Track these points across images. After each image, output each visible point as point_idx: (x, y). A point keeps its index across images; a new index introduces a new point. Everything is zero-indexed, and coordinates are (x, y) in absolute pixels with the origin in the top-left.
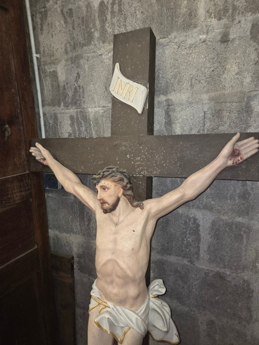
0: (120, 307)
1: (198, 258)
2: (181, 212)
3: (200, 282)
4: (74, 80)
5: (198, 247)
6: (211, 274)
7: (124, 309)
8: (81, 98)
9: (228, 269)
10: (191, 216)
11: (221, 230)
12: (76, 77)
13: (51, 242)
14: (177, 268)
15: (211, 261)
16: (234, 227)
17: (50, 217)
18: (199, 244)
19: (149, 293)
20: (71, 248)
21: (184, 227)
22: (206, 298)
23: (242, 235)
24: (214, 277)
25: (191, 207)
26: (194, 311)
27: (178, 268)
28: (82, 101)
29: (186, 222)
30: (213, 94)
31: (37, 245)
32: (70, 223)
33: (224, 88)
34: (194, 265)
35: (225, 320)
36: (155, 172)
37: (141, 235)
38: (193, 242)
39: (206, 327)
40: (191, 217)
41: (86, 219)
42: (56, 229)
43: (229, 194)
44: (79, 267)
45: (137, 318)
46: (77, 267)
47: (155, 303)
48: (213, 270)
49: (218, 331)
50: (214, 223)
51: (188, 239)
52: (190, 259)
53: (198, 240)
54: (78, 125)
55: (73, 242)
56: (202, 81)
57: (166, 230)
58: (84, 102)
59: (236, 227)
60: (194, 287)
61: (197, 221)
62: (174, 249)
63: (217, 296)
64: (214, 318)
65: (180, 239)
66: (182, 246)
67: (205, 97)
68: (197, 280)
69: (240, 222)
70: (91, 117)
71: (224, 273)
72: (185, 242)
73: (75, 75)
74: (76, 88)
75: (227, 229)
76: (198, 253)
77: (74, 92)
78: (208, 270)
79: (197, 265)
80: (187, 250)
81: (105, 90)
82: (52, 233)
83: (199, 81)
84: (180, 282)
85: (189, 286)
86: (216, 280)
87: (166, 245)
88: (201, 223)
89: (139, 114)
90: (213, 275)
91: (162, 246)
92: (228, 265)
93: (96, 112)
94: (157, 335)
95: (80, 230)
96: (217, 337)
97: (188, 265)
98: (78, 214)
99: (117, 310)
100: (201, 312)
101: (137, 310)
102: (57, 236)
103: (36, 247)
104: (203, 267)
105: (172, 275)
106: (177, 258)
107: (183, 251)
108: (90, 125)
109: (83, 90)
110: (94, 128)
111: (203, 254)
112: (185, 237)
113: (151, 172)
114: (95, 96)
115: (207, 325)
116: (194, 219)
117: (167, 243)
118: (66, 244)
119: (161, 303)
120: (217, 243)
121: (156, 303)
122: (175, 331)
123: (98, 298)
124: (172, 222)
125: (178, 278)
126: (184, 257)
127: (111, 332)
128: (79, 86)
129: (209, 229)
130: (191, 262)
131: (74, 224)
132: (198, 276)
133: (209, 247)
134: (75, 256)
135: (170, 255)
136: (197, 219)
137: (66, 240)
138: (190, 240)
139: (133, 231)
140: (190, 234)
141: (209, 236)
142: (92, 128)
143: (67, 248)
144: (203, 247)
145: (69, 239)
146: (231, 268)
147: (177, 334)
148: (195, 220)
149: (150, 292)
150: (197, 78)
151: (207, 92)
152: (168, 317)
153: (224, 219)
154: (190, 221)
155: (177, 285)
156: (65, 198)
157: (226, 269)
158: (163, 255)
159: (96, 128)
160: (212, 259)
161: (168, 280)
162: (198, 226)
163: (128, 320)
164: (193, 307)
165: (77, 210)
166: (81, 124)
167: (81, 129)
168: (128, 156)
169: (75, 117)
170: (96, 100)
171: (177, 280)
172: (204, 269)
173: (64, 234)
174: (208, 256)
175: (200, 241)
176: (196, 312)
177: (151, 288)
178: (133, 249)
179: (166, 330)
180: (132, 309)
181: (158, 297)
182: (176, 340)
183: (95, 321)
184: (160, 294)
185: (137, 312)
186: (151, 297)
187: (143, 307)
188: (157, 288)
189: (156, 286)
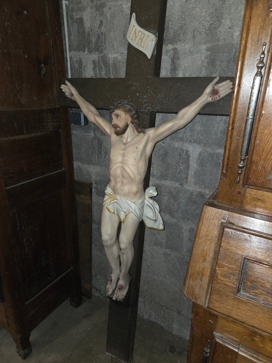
1: (186, 182)
2: (177, 146)
3: (186, 200)
4: (98, 27)
5: (188, 173)
6: (195, 194)
7: (127, 200)
8: (103, 44)
9: (207, 189)
11: (206, 159)
12: (100, 24)
14: (171, 190)
16: (215, 156)
17: (75, 151)
18: (188, 170)
19: (145, 195)
20: (90, 176)
21: (179, 158)
22: (190, 212)
23: (220, 163)
24: (197, 195)
25: (185, 142)
26: (181, 222)
27: (172, 190)
28: (104, 48)
29: (180, 154)
30: (209, 45)
31: (65, 168)
32: (91, 156)
33: (218, 40)
34: (183, 187)
36: (157, 108)
37: (142, 151)
38: (184, 169)
39: (188, 233)
40: (184, 149)
41: (103, 153)
42: (79, 161)
43: (214, 131)
44: (96, 192)
45: (135, 206)
46: (95, 191)
47: (148, 201)
48: (196, 190)
50: (200, 154)
51: (181, 167)
52: (181, 182)
53: (188, 167)
54: (99, 69)
55: (92, 172)
56: (203, 33)
57: (165, 160)
58: (105, 48)
59: (217, 157)
60: (182, 204)
61: (189, 153)
62: (169, 175)
63: (197, 210)
66: (176, 173)
67: (204, 47)
68: (185, 198)
69: (219, 153)
70: (111, 62)
71: (204, 193)
72: (178, 170)
73: (98, 22)
74: (99, 35)
75: (210, 158)
76: (187, 178)
77: (97, 39)
78: (193, 190)
79: (185, 187)
80: (179, 176)
81: (123, 38)
82: (76, 164)
83: (200, 33)
84: (172, 201)
85: (178, 204)
86: (199, 198)
87: (164, 172)
88: (191, 155)
89: (149, 59)
90: (196, 195)
91: (161, 173)
92: (208, 186)
93: (114, 58)
95: (98, 162)
97: (179, 187)
98: (97, 149)
99: (122, 201)
100: (185, 222)
101: (136, 202)
102: (79, 167)
103: (64, 169)
104: (190, 188)
105: (166, 196)
106: (172, 182)
107: (176, 176)
108: (110, 69)
109: (105, 38)
110: (112, 73)
111: (191, 179)
112: (178, 165)
113: (154, 108)
114: (115, 43)
115: (189, 232)
116: (186, 151)
117: (165, 171)
118: (87, 173)
119: (153, 202)
120: (201, 170)
121: (150, 201)
122: (161, 222)
123: (109, 194)
124: (170, 154)
126: (177, 181)
127: (117, 214)
128: (102, 33)
129: (197, 159)
130: (181, 185)
131: (93, 157)
132: (185, 195)
133: (195, 173)
134: (93, 183)
135: (166, 180)
136: (188, 151)
137: (87, 170)
138: (182, 168)
140: (182, 163)
141: (196, 164)
142: (111, 73)
143: (88, 177)
144: (191, 173)
146: (210, 189)
147: (163, 223)
148: (187, 151)
149: (146, 194)
150: (199, 30)
151: (205, 43)
153: (209, 150)
154: (183, 152)
155: (170, 203)
156: (86, 134)
157: (206, 189)
158: (161, 180)
159: (114, 72)
160: (197, 182)
161: (164, 199)
162: (189, 156)
163: (129, 206)
164: (180, 219)
165: (96, 145)
166: (102, 68)
167: (102, 73)
168: (137, 94)
169: (97, 62)
170: (115, 46)
171: (170, 199)
172: (190, 190)
173: (85, 165)
174: (194, 180)
175: (189, 168)
176: (182, 223)
177: (147, 190)
178: (135, 159)
179: (155, 219)
180: (132, 201)
181: (151, 198)
182: (161, 227)
183: (107, 208)
184: (153, 196)
185: (136, 203)
186: (147, 197)
187: (140, 201)
188: (151, 191)
189: (150, 190)
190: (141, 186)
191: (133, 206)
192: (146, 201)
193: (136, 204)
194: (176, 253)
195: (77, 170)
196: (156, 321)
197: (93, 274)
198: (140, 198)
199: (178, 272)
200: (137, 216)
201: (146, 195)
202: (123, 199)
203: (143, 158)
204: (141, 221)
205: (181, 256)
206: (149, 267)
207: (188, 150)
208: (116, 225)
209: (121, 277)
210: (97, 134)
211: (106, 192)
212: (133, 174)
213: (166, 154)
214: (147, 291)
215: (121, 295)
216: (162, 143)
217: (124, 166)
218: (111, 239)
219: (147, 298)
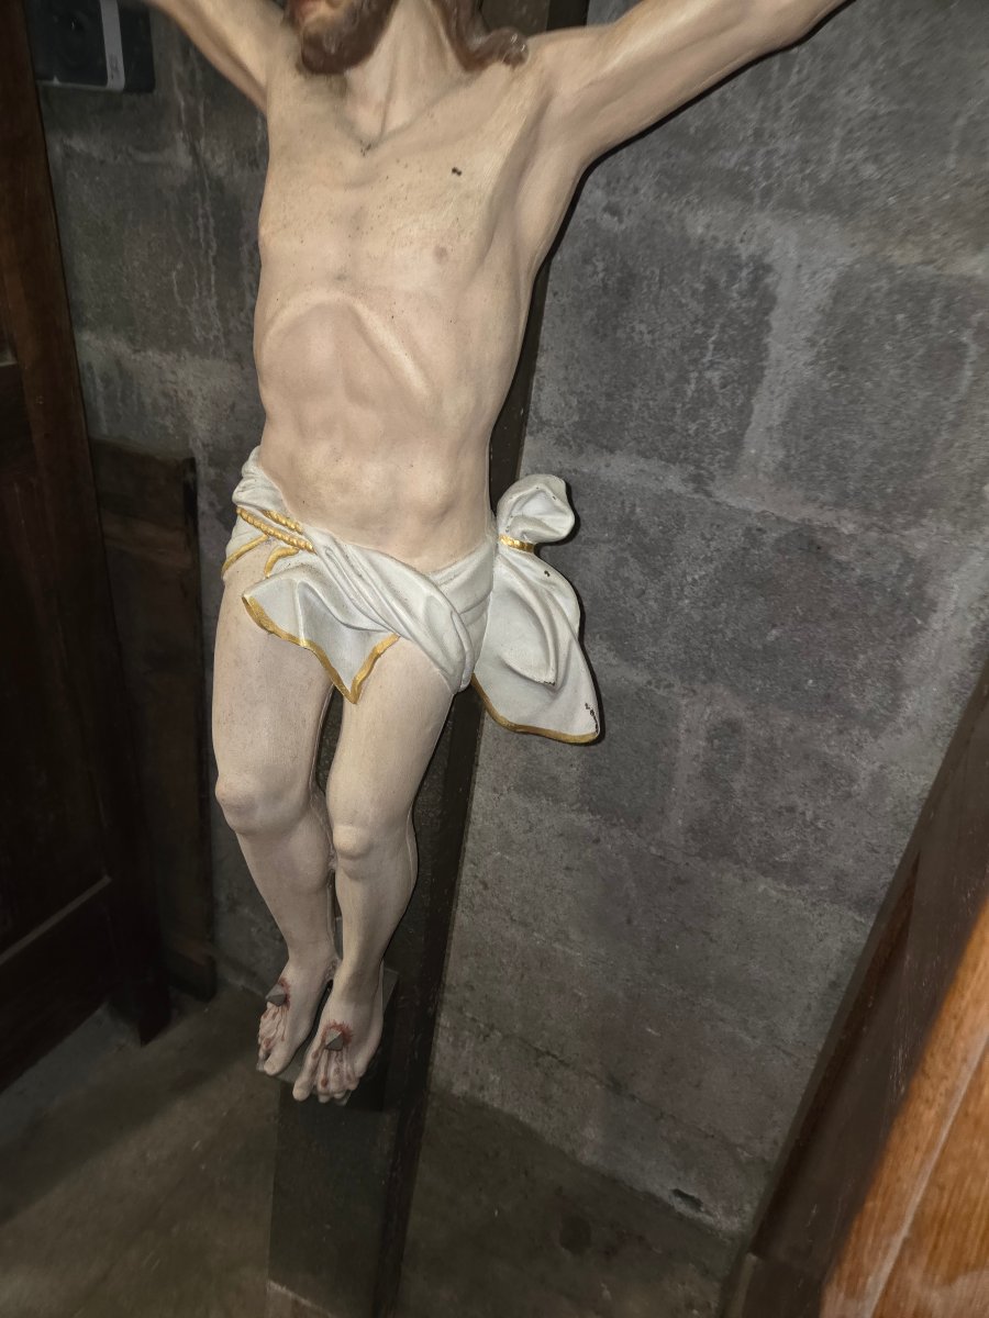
0: (359, 549)
1: (730, 465)
2: (700, 230)
3: (716, 570)
5: (745, 412)
6: (771, 536)
7: (378, 559)
9: (851, 509)
10: (744, 252)
11: (872, 322)
13: (96, 392)
14: (633, 512)
15: (786, 474)
16: (937, 304)
17: (85, 267)
18: (750, 393)
19: (496, 527)
20: (183, 421)
21: (699, 309)
22: (729, 634)
23: (965, 346)
24: (783, 545)
25: (757, 201)
26: (670, 686)
27: (638, 510)
29: (712, 285)
31: (15, 356)
32: (177, 297)
34: (709, 495)
35: (786, 720)
37: (492, 199)
38: (724, 386)
39: (702, 743)
40: (744, 257)
42: (116, 330)
43: (961, 122)
44: (219, 508)
45: (430, 599)
46: (212, 504)
47: (517, 571)
48: (784, 514)
49: (749, 760)
50: (842, 290)
51: (708, 374)
52: (698, 467)
53: (751, 376)
55: (190, 394)
57: (615, 328)
59: (947, 307)
60: (687, 591)
61: (769, 280)
62: (632, 424)
63: (774, 626)
64: (739, 712)
65: (670, 376)
66: (674, 409)
68: (709, 560)
69: (970, 279)
71: (827, 530)
72: (691, 389)
75: (900, 317)
76: (736, 441)
78: (762, 516)
79: (721, 495)
80: (693, 427)
82: (95, 348)
84: (634, 572)
85: (668, 587)
86: (790, 561)
87: (602, 403)
88: (783, 291)
90: (778, 540)
91: (581, 411)
92: (857, 494)
94: (508, 703)
95: (221, 335)
96: (739, 782)
97: (679, 496)
98: (212, 254)
99: (346, 557)
100: (695, 687)
101: (436, 572)
102: (118, 363)
103: (9, 361)
104: (746, 502)
105: (604, 542)
106: (642, 464)
107: (672, 430)
111: (761, 447)
112: (695, 361)
115: (710, 740)
116: (756, 269)
117: (609, 396)
118: (162, 402)
119: (546, 572)
120: (835, 391)
121: (525, 571)
122: (586, 694)
123: (265, 512)
124: (649, 286)
125: (627, 554)
126: (671, 460)
127: (311, 643)
129: (818, 317)
130: (699, 481)
131: (195, 306)
132: (713, 544)
133: (795, 408)
134: (200, 457)
135: (612, 451)
136: (768, 269)
137: (161, 382)
138: (715, 376)
139: (454, 171)
140: (719, 346)
141: (808, 356)
143: (168, 421)
144: (768, 408)
145: (171, 377)
146: (867, 509)
147: (593, 705)
148: (761, 269)
149: (504, 521)
152: (567, 635)
153: (903, 262)
154: (733, 278)
155: (618, 583)
156: (145, 158)
157: (846, 513)
158: (581, 451)
160: (795, 464)
161: (587, 561)
162: (767, 302)
163: (389, 597)
164: (667, 671)
165: (206, 230)
171: (621, 562)
172: (747, 513)
173: (153, 355)
174: (780, 454)
175: (758, 381)
176: (675, 689)
177: (510, 499)
178: (441, 254)
179: (550, 677)
180: (416, 563)
181: (538, 549)
182: (583, 725)
183: (244, 600)
184: (548, 535)
185: (437, 578)
186: (507, 543)
187: (467, 566)
188: (534, 508)
189: (532, 496)
190: (475, 466)
191: (419, 593)
192: (501, 571)
193: (436, 586)
194: (629, 833)
195: (107, 381)
196: (507, 1109)
197: (222, 897)
198: (468, 547)
199: (629, 921)
200: (440, 658)
201: (502, 530)
202: (350, 549)
203: (499, 256)
204: (464, 686)
205: (653, 850)
206: (486, 887)
207: (767, 260)
208: (309, 713)
209: (342, 977)
210: (208, 156)
211: (240, 495)
212: (423, 366)
213: (624, 287)
214: (472, 988)
215: (337, 1075)
216: (607, 216)
217: (361, 308)
218: (276, 795)
219: (469, 1015)
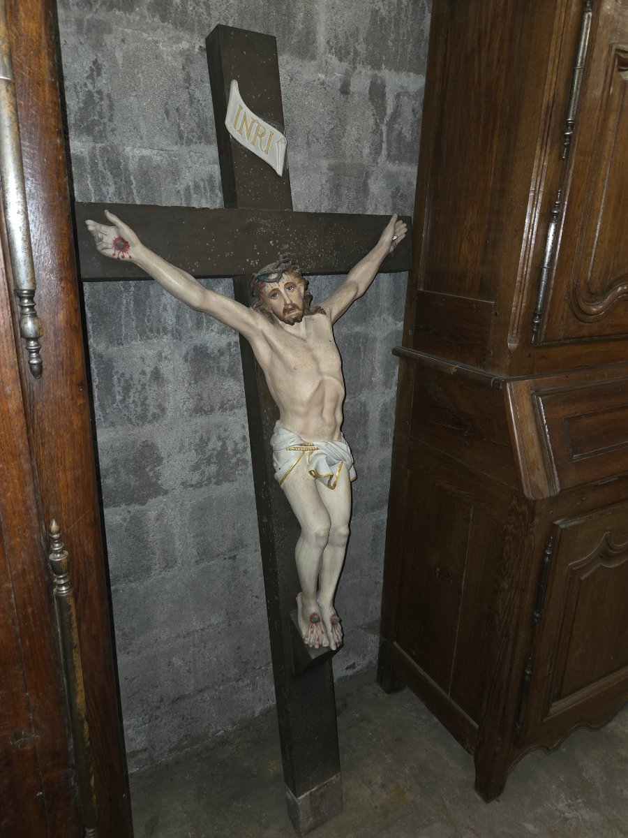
4: (86, 75)
8: (106, 120)
12: (92, 70)
28: (108, 129)
30: (332, 162)
33: (343, 155)
41: (117, 389)
54: (96, 180)
56: (320, 140)
58: (113, 130)
67: (324, 163)
70: (132, 166)
73: (88, 64)
74: (90, 94)
77: (85, 103)
81: (165, 116)
83: (317, 140)
89: (279, 176)
93: (142, 158)
108: (129, 183)
109: (111, 107)
110: (138, 192)
113: (305, 267)
114: (142, 123)
123: (301, 445)
128: (100, 92)
139: (330, 341)
142: (135, 191)
150: (314, 134)
151: (326, 157)
159: (143, 191)
166: (103, 178)
167: (104, 190)
169: (88, 160)
170: (144, 132)
183: (310, 472)
